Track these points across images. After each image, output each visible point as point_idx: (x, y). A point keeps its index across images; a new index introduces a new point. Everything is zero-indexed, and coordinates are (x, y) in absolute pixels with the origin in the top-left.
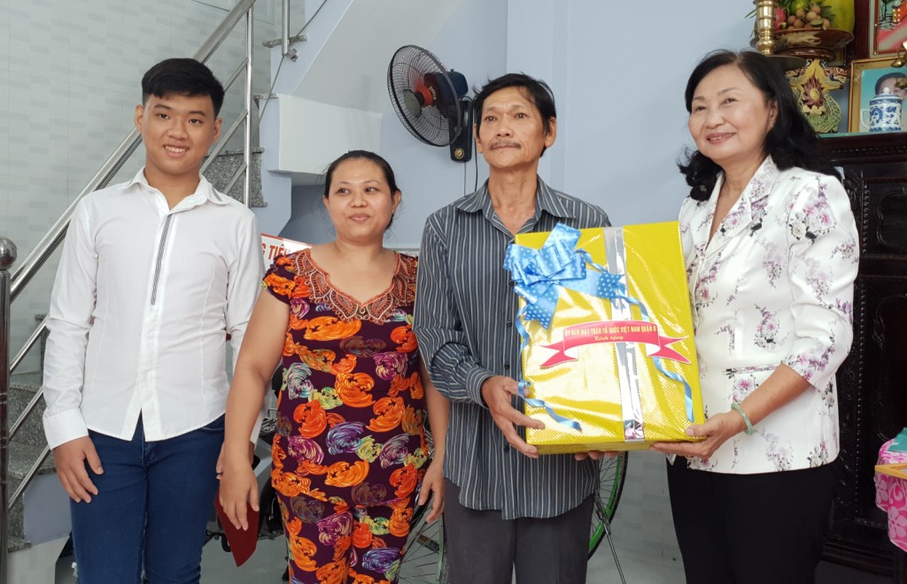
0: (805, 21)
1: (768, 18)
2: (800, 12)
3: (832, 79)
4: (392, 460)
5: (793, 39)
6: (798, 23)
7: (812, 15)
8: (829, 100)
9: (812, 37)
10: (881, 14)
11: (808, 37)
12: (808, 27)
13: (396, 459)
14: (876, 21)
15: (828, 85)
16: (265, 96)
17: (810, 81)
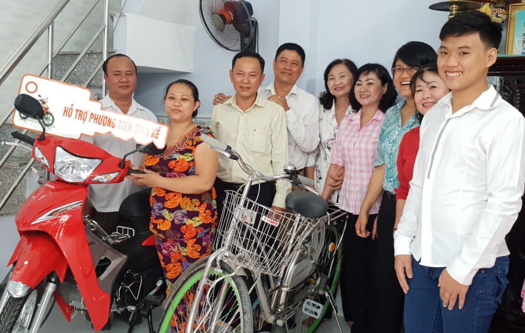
3: (497, 16)
4: (180, 221)
13: (182, 221)
16: (118, 14)
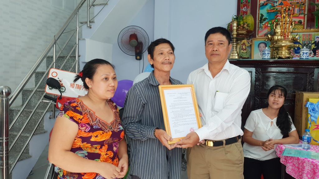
0: (243, 27)
1: (235, 26)
2: (242, 25)
3: (248, 43)
5: (240, 32)
6: (241, 28)
7: (245, 26)
8: (247, 49)
9: (245, 32)
10: (259, 26)
11: (244, 32)
12: (244, 29)
14: (258, 28)
15: (247, 45)
17: (243, 43)
